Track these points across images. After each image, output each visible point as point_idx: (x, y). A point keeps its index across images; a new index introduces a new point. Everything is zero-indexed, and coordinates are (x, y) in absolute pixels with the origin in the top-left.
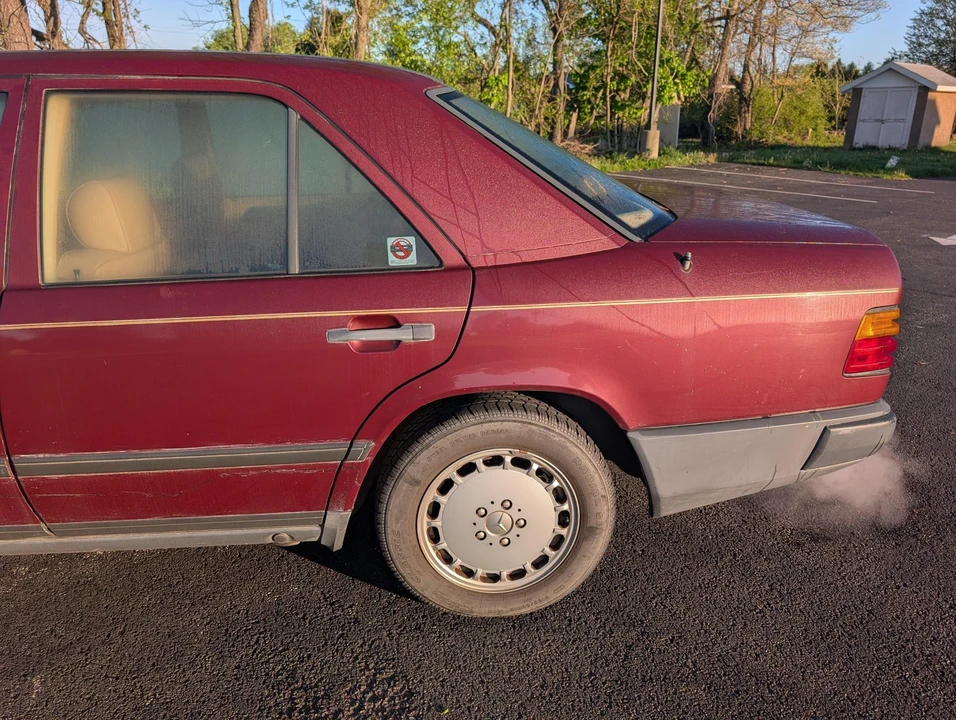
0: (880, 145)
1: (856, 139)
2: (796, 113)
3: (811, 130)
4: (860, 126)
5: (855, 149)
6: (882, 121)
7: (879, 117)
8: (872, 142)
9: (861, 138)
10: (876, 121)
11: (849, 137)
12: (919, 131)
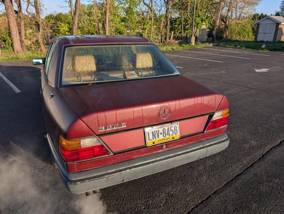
0: (265, 41)
1: (258, 39)
2: (242, 31)
3: (247, 36)
4: (259, 35)
5: (257, 42)
6: (265, 33)
7: (265, 32)
8: (262, 40)
9: (259, 39)
10: (264, 33)
11: (256, 38)
12: (276, 37)
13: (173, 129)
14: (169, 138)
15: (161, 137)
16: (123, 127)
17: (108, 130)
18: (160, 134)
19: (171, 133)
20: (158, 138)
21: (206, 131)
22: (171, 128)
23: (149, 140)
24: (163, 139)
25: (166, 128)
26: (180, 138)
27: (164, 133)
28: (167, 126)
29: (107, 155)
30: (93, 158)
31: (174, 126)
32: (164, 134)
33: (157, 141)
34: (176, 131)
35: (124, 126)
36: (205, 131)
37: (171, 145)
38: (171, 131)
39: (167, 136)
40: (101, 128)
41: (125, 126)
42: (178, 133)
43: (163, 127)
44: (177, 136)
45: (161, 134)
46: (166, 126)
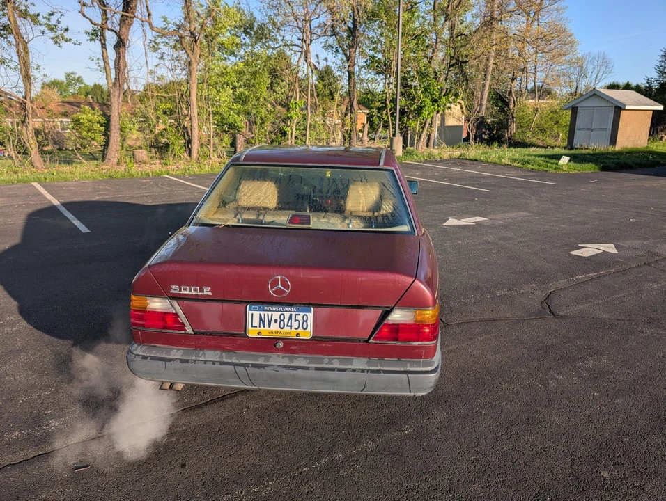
1: (575, 142)
2: (551, 123)
4: (577, 133)
5: (573, 149)
6: (591, 130)
7: (589, 127)
9: (578, 141)
10: (587, 130)
11: (570, 140)
12: (616, 137)
13: (299, 318)
14: (290, 333)
15: (275, 327)
16: (205, 293)
17: (183, 292)
18: (273, 321)
19: (295, 325)
20: (269, 327)
21: (374, 341)
22: (296, 315)
23: (252, 326)
24: (278, 332)
25: (287, 315)
26: (312, 339)
27: (281, 320)
28: (290, 311)
29: (183, 332)
30: (164, 331)
31: (302, 314)
32: (282, 323)
33: (266, 332)
34: (305, 323)
35: (207, 292)
36: (371, 341)
37: (294, 347)
38: (296, 320)
39: (287, 329)
40: (173, 287)
41: (210, 294)
42: (310, 329)
43: (281, 311)
44: (308, 333)
45: (276, 321)
46: (287, 311)
